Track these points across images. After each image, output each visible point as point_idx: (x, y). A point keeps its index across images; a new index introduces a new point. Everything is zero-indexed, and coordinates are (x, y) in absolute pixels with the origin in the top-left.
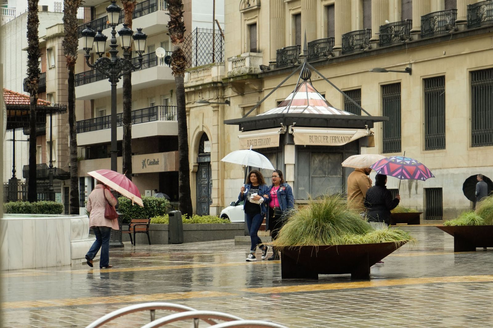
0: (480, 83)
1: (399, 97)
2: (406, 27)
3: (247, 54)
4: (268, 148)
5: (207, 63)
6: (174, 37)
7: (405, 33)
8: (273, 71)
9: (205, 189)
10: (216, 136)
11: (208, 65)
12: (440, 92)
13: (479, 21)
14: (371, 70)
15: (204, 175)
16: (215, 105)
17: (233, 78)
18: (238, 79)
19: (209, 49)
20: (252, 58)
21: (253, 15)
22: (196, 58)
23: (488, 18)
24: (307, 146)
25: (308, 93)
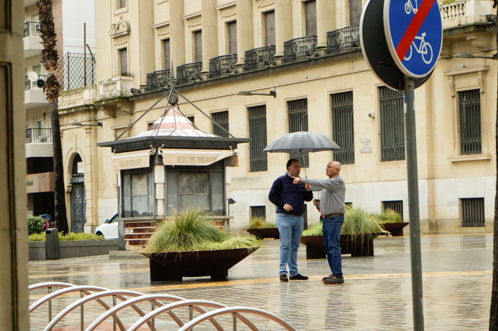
0: (340, 105)
1: (265, 120)
2: (270, 52)
3: (118, 78)
4: (139, 168)
5: (79, 87)
6: (48, 65)
7: (269, 58)
8: (143, 95)
9: (79, 209)
10: (89, 157)
11: (79, 89)
12: (303, 114)
13: (337, 47)
14: (237, 93)
15: (78, 195)
16: (88, 127)
17: (104, 101)
18: (110, 102)
19: (81, 72)
20: (123, 81)
21: (123, 40)
22: (68, 82)
23: (346, 44)
24: (175, 166)
25: (176, 117)
